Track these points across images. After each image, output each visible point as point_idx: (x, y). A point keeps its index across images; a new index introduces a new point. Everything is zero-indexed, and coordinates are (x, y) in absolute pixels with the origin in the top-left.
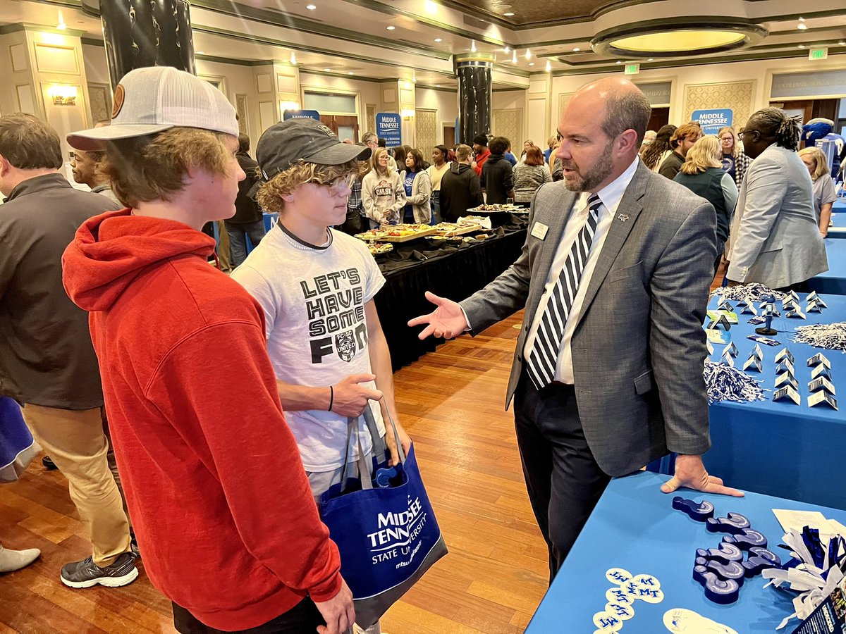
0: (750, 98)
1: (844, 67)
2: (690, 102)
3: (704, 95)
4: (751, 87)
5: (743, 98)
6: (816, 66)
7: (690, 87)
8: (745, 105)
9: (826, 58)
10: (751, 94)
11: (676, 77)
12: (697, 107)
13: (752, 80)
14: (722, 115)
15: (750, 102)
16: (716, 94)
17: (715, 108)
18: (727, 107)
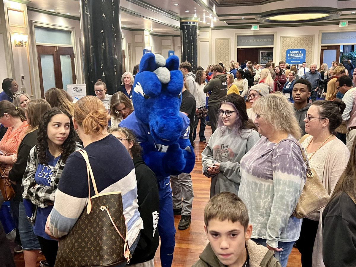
0: (312, 44)
1: (355, 30)
2: (283, 45)
3: (290, 42)
4: (312, 38)
5: (309, 44)
6: (342, 30)
7: (283, 37)
8: (310, 47)
9: (347, 26)
10: (312, 42)
11: (276, 32)
12: (287, 47)
13: (313, 35)
14: (301, 52)
15: (312, 46)
16: (296, 42)
17: (296, 48)
18: (302, 48)
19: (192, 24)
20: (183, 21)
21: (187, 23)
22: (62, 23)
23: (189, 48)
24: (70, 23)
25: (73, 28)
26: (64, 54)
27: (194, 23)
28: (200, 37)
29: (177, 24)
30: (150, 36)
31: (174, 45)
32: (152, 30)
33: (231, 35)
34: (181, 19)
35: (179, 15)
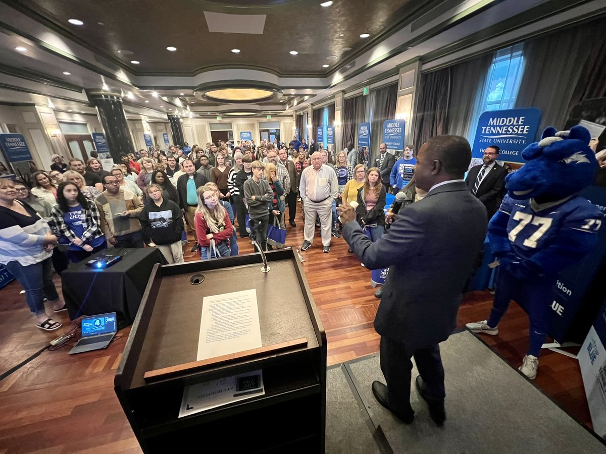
19: (176, 116)
20: (169, 114)
21: (172, 116)
22: (79, 119)
23: (177, 131)
24: (84, 118)
25: (88, 121)
26: (85, 140)
27: (177, 116)
28: (184, 123)
29: (166, 117)
30: (147, 124)
31: (166, 129)
32: (148, 120)
33: (205, 122)
34: (167, 113)
35: (165, 111)
